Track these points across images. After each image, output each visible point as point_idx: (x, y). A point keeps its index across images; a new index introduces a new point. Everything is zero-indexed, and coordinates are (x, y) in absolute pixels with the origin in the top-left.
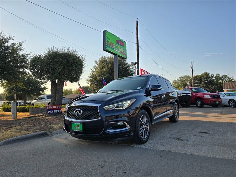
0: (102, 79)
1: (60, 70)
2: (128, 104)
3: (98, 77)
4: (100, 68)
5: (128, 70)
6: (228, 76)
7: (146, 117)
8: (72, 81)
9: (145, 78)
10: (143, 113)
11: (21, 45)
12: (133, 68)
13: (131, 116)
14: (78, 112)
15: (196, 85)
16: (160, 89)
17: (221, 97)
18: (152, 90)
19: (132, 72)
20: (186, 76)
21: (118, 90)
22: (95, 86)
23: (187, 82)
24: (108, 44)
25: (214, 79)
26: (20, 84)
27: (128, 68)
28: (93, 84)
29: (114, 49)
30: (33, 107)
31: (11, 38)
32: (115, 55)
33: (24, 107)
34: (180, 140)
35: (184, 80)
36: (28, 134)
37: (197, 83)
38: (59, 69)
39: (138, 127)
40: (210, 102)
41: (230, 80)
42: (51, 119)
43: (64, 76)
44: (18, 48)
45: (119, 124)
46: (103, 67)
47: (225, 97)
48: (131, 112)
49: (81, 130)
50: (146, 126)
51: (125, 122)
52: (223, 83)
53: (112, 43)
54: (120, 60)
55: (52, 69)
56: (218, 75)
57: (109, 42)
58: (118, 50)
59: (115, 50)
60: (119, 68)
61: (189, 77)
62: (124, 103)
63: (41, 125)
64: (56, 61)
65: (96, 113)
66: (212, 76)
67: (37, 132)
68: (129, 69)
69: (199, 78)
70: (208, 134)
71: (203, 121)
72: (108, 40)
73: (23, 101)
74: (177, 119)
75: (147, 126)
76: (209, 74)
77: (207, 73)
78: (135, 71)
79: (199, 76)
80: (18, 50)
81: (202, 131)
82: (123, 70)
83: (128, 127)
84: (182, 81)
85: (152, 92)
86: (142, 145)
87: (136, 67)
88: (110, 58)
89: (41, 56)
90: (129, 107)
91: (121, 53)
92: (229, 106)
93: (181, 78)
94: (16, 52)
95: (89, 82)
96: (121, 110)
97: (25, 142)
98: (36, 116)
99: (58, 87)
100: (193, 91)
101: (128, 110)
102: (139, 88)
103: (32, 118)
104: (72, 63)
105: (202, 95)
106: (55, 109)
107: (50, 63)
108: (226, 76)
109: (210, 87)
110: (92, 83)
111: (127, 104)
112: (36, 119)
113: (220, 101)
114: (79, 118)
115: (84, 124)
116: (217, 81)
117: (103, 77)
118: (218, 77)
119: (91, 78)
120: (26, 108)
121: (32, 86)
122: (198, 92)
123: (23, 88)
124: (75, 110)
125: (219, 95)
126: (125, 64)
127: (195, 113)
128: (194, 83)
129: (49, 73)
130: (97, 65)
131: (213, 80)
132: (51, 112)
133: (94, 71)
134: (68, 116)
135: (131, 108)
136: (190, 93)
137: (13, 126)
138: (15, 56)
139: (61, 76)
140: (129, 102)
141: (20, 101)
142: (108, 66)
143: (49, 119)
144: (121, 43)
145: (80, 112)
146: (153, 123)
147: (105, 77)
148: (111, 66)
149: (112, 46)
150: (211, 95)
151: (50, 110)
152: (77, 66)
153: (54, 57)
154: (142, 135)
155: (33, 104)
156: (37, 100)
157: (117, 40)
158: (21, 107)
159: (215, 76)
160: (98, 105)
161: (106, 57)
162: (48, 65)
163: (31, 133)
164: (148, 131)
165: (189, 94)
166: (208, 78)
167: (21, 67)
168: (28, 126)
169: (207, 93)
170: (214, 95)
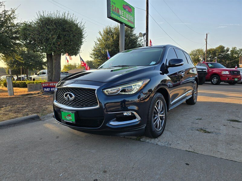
0: (106, 52)
1: (54, 40)
2: (139, 86)
3: (102, 50)
4: (105, 40)
5: (136, 43)
7: (162, 102)
8: (70, 54)
9: (160, 50)
10: (158, 98)
11: (14, 12)
12: (141, 40)
13: (143, 101)
14: (68, 96)
15: (209, 59)
16: (181, 65)
18: (170, 66)
19: (140, 44)
20: (198, 50)
21: (124, 66)
22: (99, 60)
23: (199, 56)
24: (113, 10)
25: (229, 52)
26: (18, 57)
27: (135, 40)
28: (97, 58)
29: (119, 16)
30: (33, 83)
31: (2, 3)
32: (121, 23)
33: (24, 82)
34: (205, 132)
35: (196, 54)
36: (17, 117)
37: (210, 57)
38: (53, 38)
39: (151, 117)
40: (228, 78)
42: (47, 97)
43: (60, 47)
44: (11, 16)
45: (125, 114)
46: (107, 39)
48: (143, 96)
49: (74, 120)
50: (161, 114)
51: (133, 112)
52: (239, 57)
53: (118, 9)
54: (127, 31)
55: (45, 39)
56: (235, 48)
57: (114, 7)
58: (124, 17)
59: (121, 17)
60: (125, 40)
61: (202, 50)
62: (133, 86)
63: (35, 105)
64: (49, 29)
65: (93, 99)
66: (228, 50)
67: (27, 115)
68: (137, 41)
69: (213, 52)
70: (240, 123)
71: (227, 103)
72: (113, 4)
73: (26, 76)
74: (195, 101)
75: (163, 114)
76: (224, 48)
77: (222, 46)
78: (143, 43)
79: (213, 50)
80: (11, 18)
81: (231, 119)
82: (130, 43)
83: (138, 119)
84: (194, 55)
85: (170, 69)
86: (156, 139)
87: (145, 39)
88: (115, 29)
89: (32, 22)
90: (140, 91)
91: (129, 21)
93: (192, 52)
94: (10, 20)
95: (93, 56)
96: (129, 95)
97: (10, 129)
98: (32, 94)
99: (54, 61)
100: (209, 66)
101: (139, 94)
102: (153, 63)
103: (27, 97)
104: (69, 32)
105: (219, 71)
106: (52, 87)
107: (42, 32)
109: (224, 62)
110: (95, 58)
111: (136, 86)
112: (30, 98)
113: (239, 78)
114: (70, 105)
115: (77, 113)
116: (233, 55)
117: (107, 51)
118: (234, 51)
119: (95, 51)
120: (27, 83)
121: (33, 60)
122: (214, 68)
123: (22, 61)
124: (65, 93)
125: (239, 72)
126: (132, 36)
127: (213, 92)
128: (207, 57)
129: (42, 43)
130: (101, 37)
131: (228, 54)
132: (48, 89)
133: (98, 44)
134: (57, 100)
135: (142, 92)
136: (206, 69)
137: (4, 106)
138: (9, 25)
139: (56, 47)
140: (140, 84)
141: (23, 76)
142: (113, 37)
143: (45, 98)
144: (129, 9)
145: (71, 96)
146: (170, 109)
147: (110, 50)
148: (117, 38)
149: (118, 12)
150: (230, 71)
151: (46, 87)
152: (75, 36)
153: (46, 23)
154: (156, 127)
155: (34, 80)
156: (38, 75)
157: (123, 5)
158: (22, 82)
159: (231, 49)
160: (96, 88)
161: (111, 27)
162: (40, 34)
163: (21, 117)
164: (163, 121)
165: (204, 70)
166: (223, 51)
167: (17, 38)
168: (20, 106)
169: (225, 68)
170: (233, 71)
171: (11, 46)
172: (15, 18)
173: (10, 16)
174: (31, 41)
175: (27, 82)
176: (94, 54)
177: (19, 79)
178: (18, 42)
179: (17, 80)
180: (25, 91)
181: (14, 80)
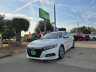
1: (19, 26)
5: (51, 26)
6: (93, 27)
17: (90, 36)
19: (53, 26)
22: (37, 33)
24: (41, 15)
25: (87, 29)
29: (44, 17)
30: (11, 42)
32: (44, 19)
34: (69, 57)
35: (75, 29)
36: (2, 55)
38: (18, 25)
40: (85, 38)
41: (94, 29)
47: (91, 36)
52: (91, 30)
53: (43, 14)
61: (77, 28)
64: (17, 22)
66: (86, 28)
69: (81, 28)
70: (83, 54)
72: (41, 13)
76: (85, 27)
81: (80, 53)
87: (54, 24)
89: (11, 20)
91: (47, 18)
92: (93, 40)
93: (73, 29)
99: (18, 34)
100: (78, 34)
105: (82, 36)
106: (17, 43)
108: (92, 27)
113: (89, 38)
118: (89, 28)
122: (80, 35)
123: (7, 34)
128: (79, 30)
129: (14, 27)
130: (38, 24)
132: (16, 44)
133: (37, 26)
138: (2, 20)
142: (42, 24)
151: (15, 43)
153: (16, 20)
156: (13, 39)
157: (45, 13)
159: (88, 27)
165: (76, 36)
166: (85, 28)
167: (5, 25)
168: (5, 51)
169: (84, 35)
170: (87, 36)
171: (3, 28)
172: (5, 18)
173: (3, 17)
174: (10, 26)
175: (9, 42)
176: (35, 30)
177: (6, 41)
178: (5, 26)
179: (5, 41)
180: (7, 45)
181: (3, 41)
